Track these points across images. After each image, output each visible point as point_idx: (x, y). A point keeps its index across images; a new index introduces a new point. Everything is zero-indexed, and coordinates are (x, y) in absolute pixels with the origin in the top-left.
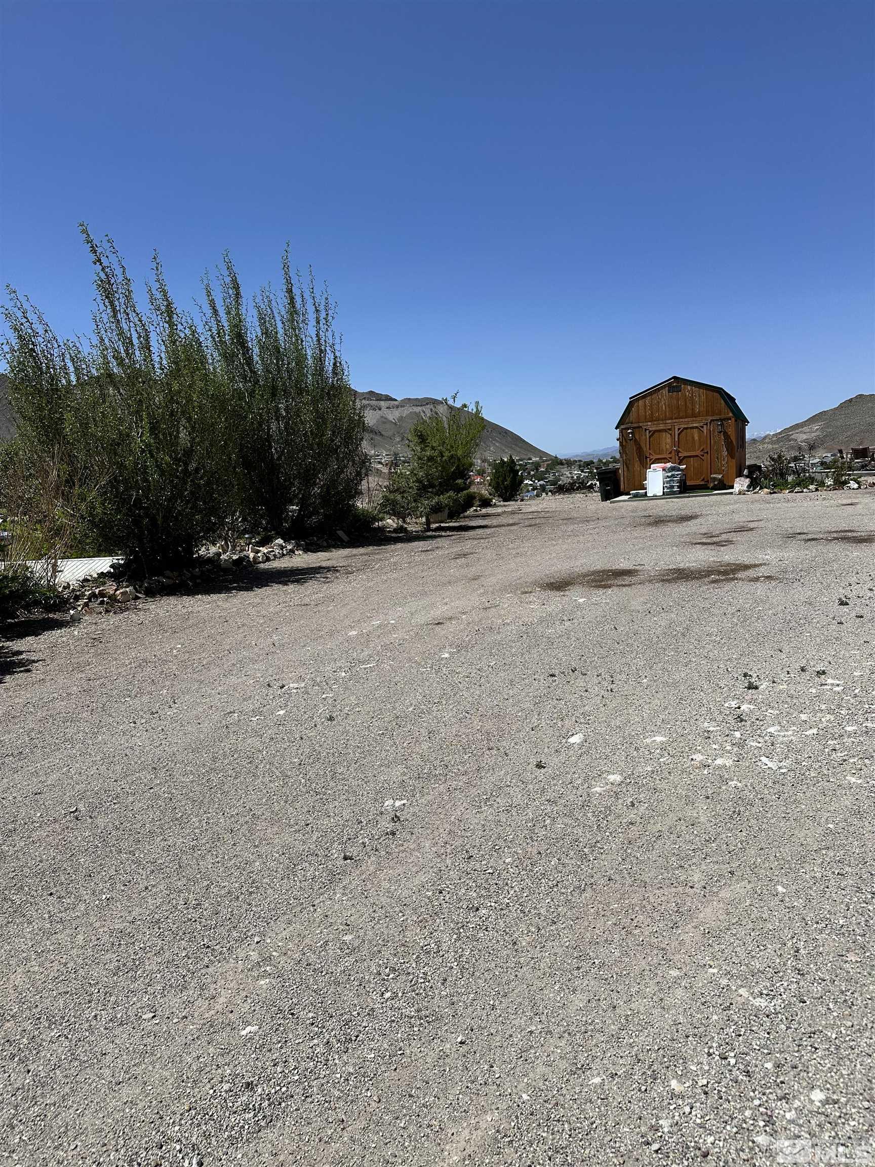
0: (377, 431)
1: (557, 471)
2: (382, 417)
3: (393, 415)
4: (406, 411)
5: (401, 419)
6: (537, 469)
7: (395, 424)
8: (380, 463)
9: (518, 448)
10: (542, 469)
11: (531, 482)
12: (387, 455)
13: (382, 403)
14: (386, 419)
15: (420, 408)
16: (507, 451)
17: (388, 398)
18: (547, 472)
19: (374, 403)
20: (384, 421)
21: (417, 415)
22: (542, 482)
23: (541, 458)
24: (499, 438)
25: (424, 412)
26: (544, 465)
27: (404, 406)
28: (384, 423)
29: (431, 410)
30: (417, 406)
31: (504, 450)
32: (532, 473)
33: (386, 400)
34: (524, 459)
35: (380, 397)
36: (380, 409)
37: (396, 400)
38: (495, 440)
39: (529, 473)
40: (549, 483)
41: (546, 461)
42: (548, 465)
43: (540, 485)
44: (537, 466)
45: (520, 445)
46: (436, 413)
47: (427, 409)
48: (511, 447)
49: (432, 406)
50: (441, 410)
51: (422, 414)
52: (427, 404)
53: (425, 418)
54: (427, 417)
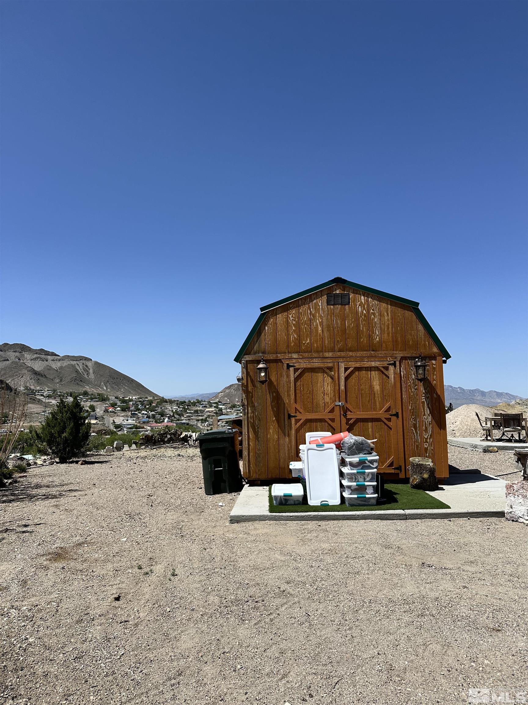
0: (43, 375)
1: (163, 406)
2: (48, 366)
3: (56, 365)
4: (66, 363)
5: (61, 368)
6: (151, 404)
7: (57, 371)
8: (42, 395)
9: (139, 391)
10: (154, 405)
11: (146, 413)
12: (48, 390)
13: (49, 357)
14: (50, 367)
15: (75, 362)
16: (132, 392)
17: (53, 354)
18: (157, 406)
19: (43, 356)
20: (50, 368)
21: (73, 366)
22: (153, 413)
23: (154, 397)
24: (127, 384)
25: (78, 365)
26: (155, 402)
27: (64, 360)
28: (49, 369)
29: (83, 363)
30: (73, 360)
31: (130, 392)
32: (147, 407)
33: (52, 355)
34: (143, 398)
35: (47, 353)
36: (47, 361)
37: (59, 356)
38: (125, 385)
39: (145, 407)
40: (157, 414)
41: (157, 399)
42: (158, 402)
43: (152, 415)
44: (151, 402)
45: (141, 389)
46: (87, 366)
47: (80, 363)
48: (135, 390)
49: (84, 362)
50: (90, 364)
51: (76, 365)
52: (81, 360)
53: (78, 368)
54: (80, 368)
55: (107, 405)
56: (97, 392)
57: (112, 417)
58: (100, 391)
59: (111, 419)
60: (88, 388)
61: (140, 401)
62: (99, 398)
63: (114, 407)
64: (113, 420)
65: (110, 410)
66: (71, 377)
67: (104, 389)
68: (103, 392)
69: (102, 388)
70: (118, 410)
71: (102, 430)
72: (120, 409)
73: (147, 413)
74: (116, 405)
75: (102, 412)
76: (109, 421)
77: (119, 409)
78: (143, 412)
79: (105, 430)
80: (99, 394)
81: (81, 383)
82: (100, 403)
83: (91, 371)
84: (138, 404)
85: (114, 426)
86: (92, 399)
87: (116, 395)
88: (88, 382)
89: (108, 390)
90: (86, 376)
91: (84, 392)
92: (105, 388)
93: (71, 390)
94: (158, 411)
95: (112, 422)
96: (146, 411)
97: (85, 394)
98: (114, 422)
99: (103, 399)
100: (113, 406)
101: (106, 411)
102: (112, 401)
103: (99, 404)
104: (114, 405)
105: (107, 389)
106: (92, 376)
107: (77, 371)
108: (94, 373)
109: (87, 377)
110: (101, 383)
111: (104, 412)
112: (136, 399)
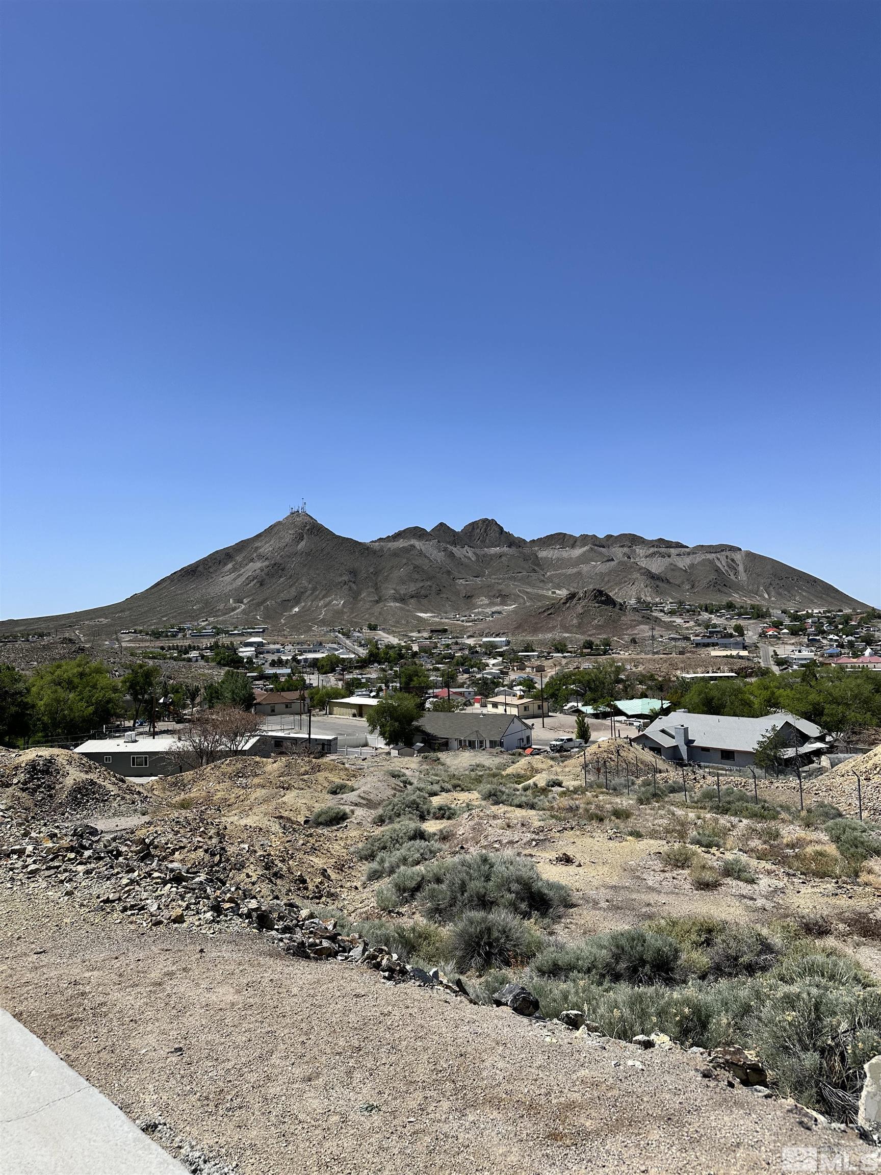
0: (664, 579)
1: (873, 626)
2: (672, 564)
3: (683, 563)
4: (699, 558)
5: (692, 566)
6: (847, 623)
7: (686, 571)
8: (662, 611)
9: (829, 598)
10: (853, 623)
11: (836, 638)
12: (671, 603)
13: (672, 551)
14: (675, 566)
15: (714, 555)
16: (815, 601)
17: (679, 545)
18: (859, 625)
19: (663, 550)
20: (674, 568)
21: (711, 562)
22: (850, 638)
23: (854, 609)
24: (806, 587)
25: (718, 559)
26: (856, 618)
27: (696, 553)
28: (673, 570)
29: (727, 557)
30: (710, 552)
31: (812, 601)
32: (840, 626)
33: (677, 547)
34: (833, 611)
35: (669, 545)
36: (669, 556)
37: (688, 547)
38: (802, 589)
39: (836, 627)
40: (860, 640)
41: (861, 613)
42: (862, 618)
43: (849, 641)
44: (847, 619)
45: (832, 595)
46: (733, 560)
47: (722, 556)
48: (821, 597)
49: (728, 553)
50: (738, 557)
51: (716, 561)
52: (722, 551)
53: (719, 565)
54: (722, 565)
55: (765, 625)
56: (753, 603)
57: (772, 645)
58: (757, 601)
59: (771, 649)
60: (737, 598)
61: (828, 617)
62: (752, 612)
63: (779, 628)
64: (774, 651)
65: (770, 633)
66: (708, 580)
67: (764, 597)
68: (763, 603)
69: (762, 596)
70: (784, 634)
71: (746, 668)
72: (787, 631)
73: (838, 638)
74: (782, 625)
75: (756, 637)
76: (767, 653)
77: (785, 631)
78: (831, 636)
79: (752, 669)
80: (753, 607)
81: (724, 589)
82: (754, 621)
83: (741, 568)
84: (822, 623)
85: (775, 662)
86: (740, 615)
87: (784, 607)
88: (737, 588)
89: (773, 599)
90: (732, 577)
91: (728, 604)
92: (766, 596)
93: (708, 602)
94: (862, 634)
95: (773, 653)
96: (838, 636)
97: (730, 607)
98: (776, 654)
99: (759, 614)
100: (776, 627)
101: (763, 635)
102: (776, 617)
103: (753, 623)
104: (777, 625)
105: (770, 598)
106: (743, 577)
107: (718, 570)
108: (745, 571)
109: (735, 579)
110: (758, 588)
111: (760, 636)
112: (820, 613)
